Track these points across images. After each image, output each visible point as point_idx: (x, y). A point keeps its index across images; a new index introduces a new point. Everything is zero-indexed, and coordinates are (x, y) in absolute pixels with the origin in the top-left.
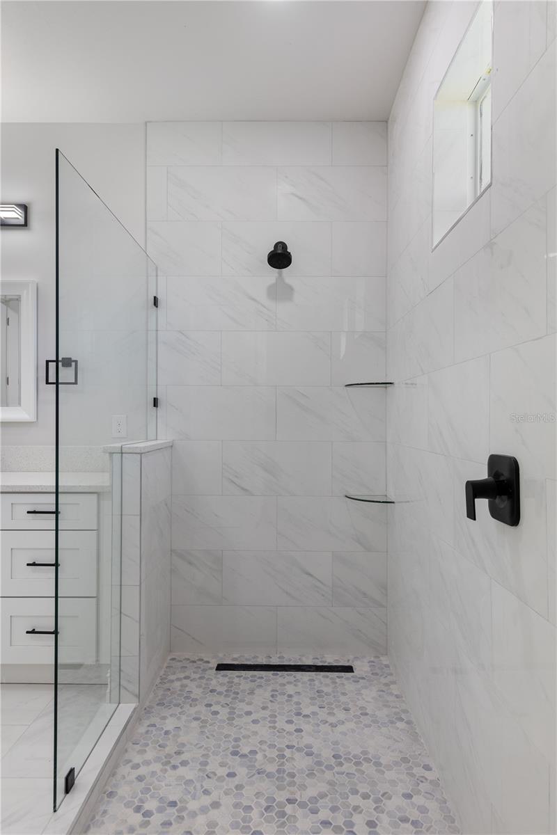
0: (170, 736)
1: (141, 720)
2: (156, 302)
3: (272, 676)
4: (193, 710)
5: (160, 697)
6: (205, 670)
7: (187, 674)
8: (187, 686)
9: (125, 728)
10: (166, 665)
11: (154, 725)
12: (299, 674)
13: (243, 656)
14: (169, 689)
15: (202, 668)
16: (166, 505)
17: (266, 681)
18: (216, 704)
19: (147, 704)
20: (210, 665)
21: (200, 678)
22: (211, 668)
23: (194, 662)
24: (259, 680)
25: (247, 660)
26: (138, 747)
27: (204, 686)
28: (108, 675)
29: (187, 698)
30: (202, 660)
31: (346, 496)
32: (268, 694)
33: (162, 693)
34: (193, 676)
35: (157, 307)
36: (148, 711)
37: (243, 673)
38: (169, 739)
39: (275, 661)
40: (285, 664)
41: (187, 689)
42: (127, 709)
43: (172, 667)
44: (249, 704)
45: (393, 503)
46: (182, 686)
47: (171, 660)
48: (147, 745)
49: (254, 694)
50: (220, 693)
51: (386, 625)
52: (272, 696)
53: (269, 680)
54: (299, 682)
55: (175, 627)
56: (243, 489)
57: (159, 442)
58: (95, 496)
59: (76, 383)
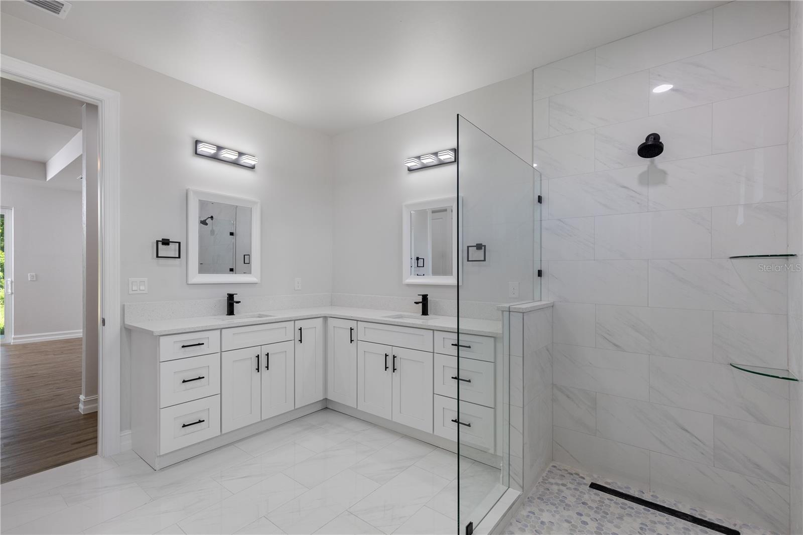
0: (545, 526)
1: (524, 505)
2: (540, 199)
3: (643, 511)
4: (566, 513)
5: (540, 493)
6: (579, 484)
7: (564, 482)
8: (563, 492)
9: (510, 508)
10: (548, 469)
11: (534, 513)
12: (672, 519)
13: (616, 483)
14: (548, 489)
15: (577, 481)
16: (548, 350)
17: (636, 512)
18: (586, 516)
19: (530, 495)
20: (585, 481)
21: (575, 489)
22: (585, 484)
23: (572, 474)
24: (628, 509)
25: (619, 487)
26: (519, 525)
27: (577, 497)
28: (501, 465)
29: (562, 501)
30: (578, 475)
31: (731, 365)
32: (637, 526)
33: (543, 490)
34: (569, 485)
35: (541, 203)
36: (530, 500)
37: (615, 498)
38: (544, 529)
39: (647, 497)
40: (658, 503)
41: (563, 494)
42: (514, 494)
43: (553, 473)
44: (617, 527)
45: (797, 380)
46: (559, 490)
47: (552, 466)
48: (526, 526)
49: (623, 520)
50: (590, 507)
51: (789, 504)
52: (641, 529)
53: (640, 513)
54: (672, 525)
55: (557, 443)
56: (615, 345)
57: (543, 303)
58: (493, 339)
59: (485, 260)
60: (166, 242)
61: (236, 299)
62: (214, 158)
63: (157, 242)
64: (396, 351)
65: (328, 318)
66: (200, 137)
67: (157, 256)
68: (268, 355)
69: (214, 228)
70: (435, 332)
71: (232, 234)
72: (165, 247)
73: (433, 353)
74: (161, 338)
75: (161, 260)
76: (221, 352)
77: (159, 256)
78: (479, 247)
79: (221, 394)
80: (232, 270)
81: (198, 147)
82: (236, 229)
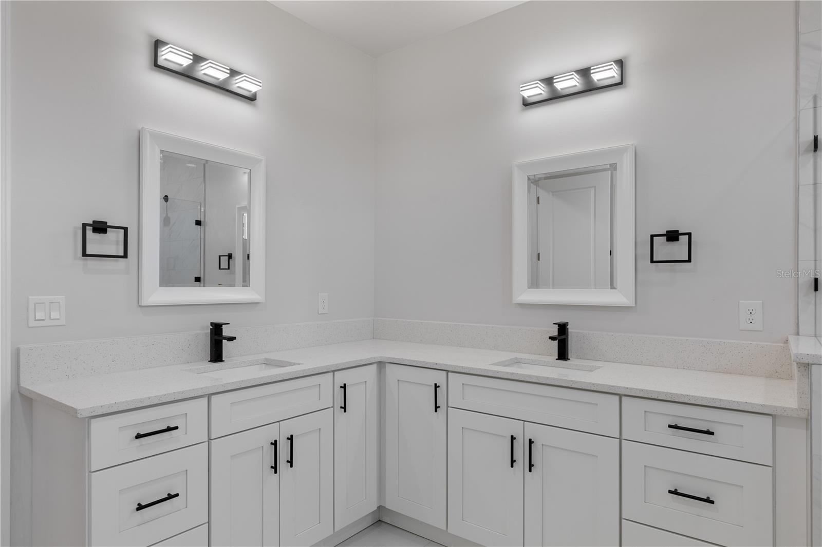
2: (816, 143)
35: (816, 150)
58: (770, 419)
59: (689, 260)
60: (100, 228)
61: (226, 331)
62: (186, 75)
63: (85, 226)
64: (532, 431)
65: (387, 365)
66: (162, 36)
67: (84, 254)
68: (291, 439)
69: (169, 215)
70: (624, 399)
71: (198, 223)
72: (98, 236)
73: (620, 439)
74: (93, 421)
75: (91, 262)
76: (210, 439)
77: (88, 253)
78: (672, 236)
79: (209, 522)
80: (198, 279)
81: (159, 54)
82: (205, 216)
